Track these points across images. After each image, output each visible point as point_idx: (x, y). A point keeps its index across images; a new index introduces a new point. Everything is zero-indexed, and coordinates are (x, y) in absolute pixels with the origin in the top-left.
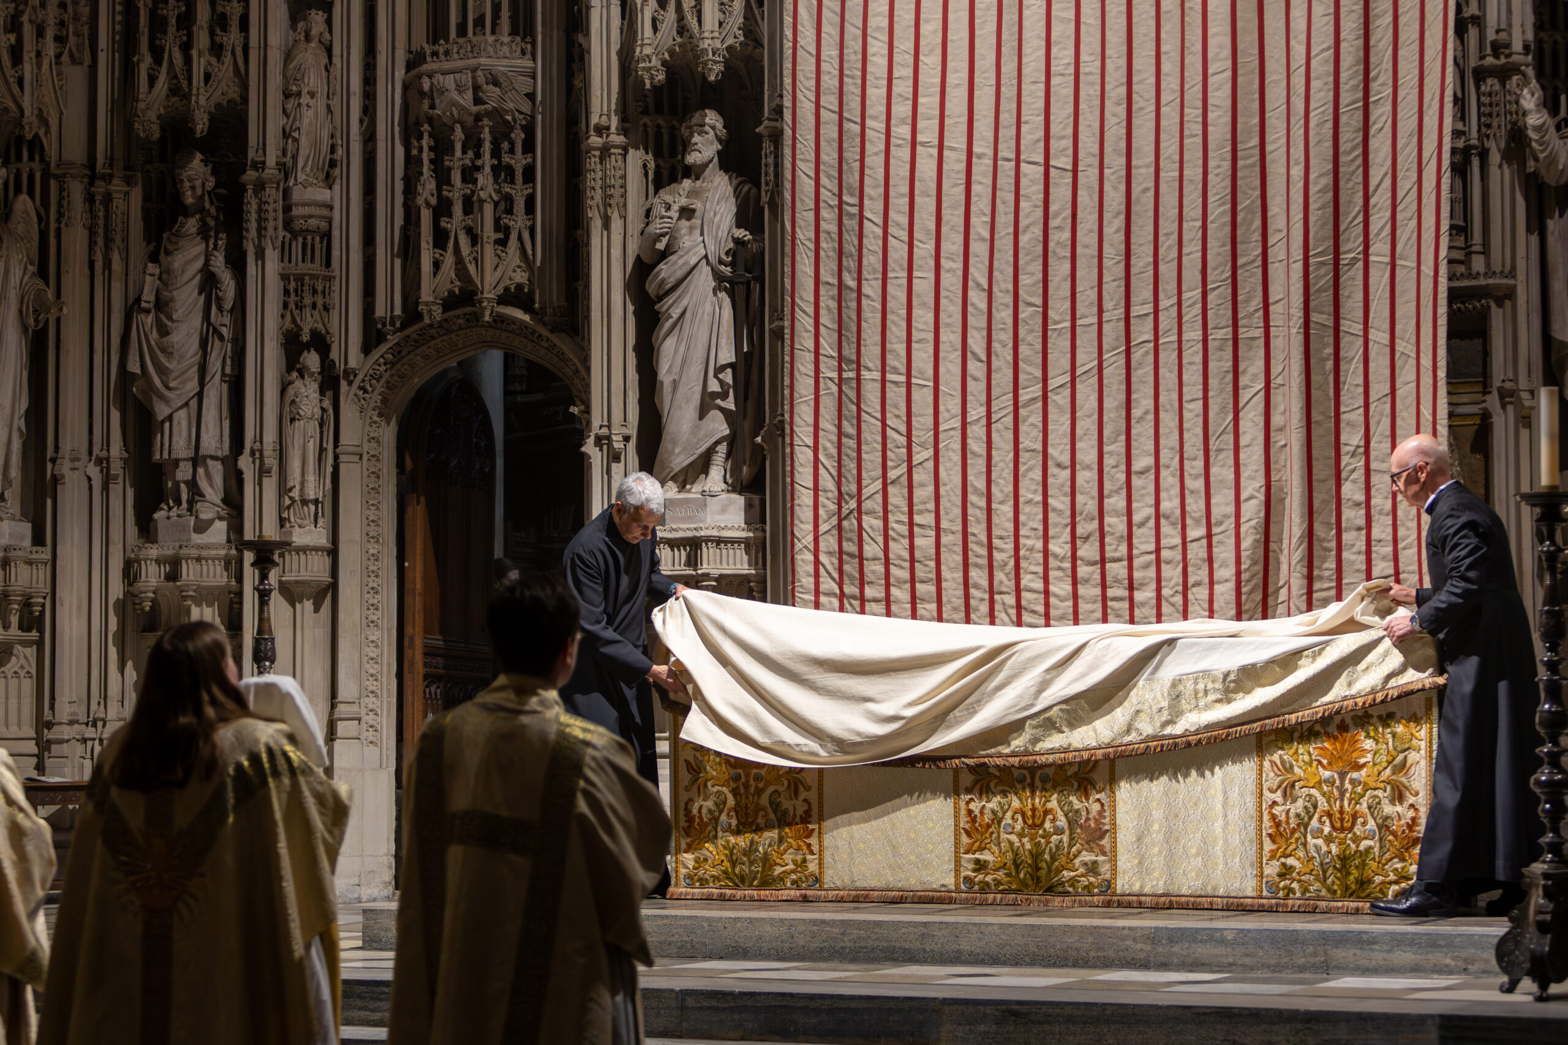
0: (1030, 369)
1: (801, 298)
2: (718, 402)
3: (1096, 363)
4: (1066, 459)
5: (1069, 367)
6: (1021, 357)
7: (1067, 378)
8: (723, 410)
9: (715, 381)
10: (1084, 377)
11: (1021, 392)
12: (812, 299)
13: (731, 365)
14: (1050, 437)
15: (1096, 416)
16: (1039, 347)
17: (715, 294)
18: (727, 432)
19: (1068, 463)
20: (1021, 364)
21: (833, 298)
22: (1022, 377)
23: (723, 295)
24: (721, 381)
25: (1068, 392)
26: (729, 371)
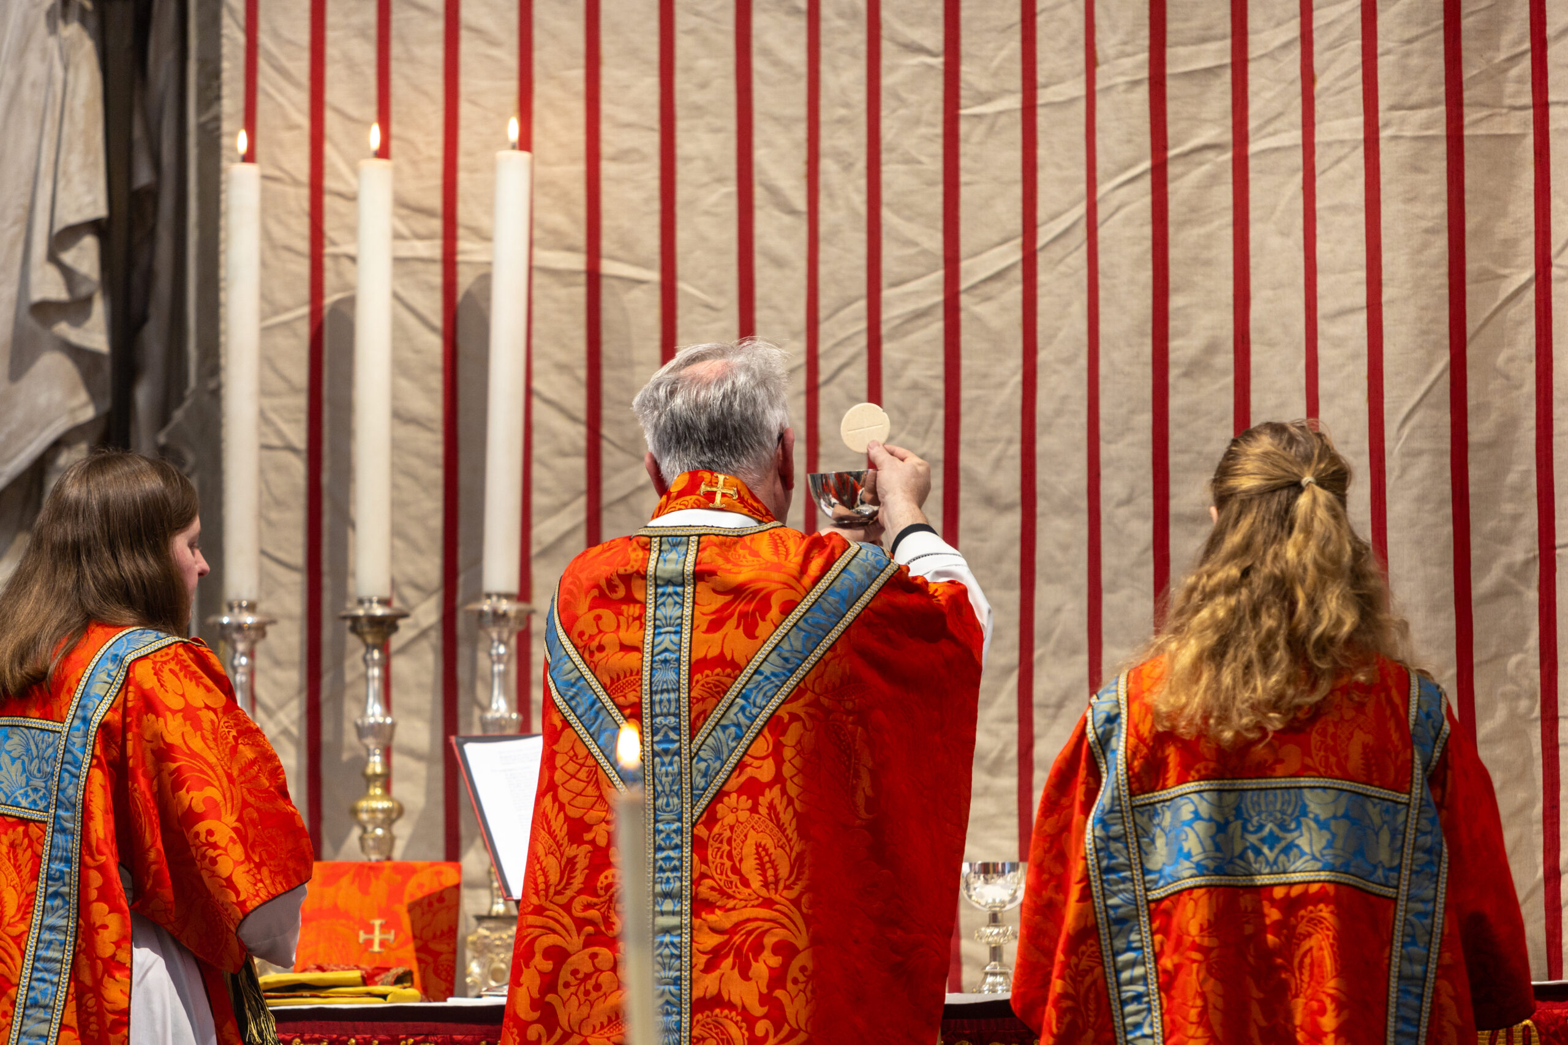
0: (910, 230)
1: (276, 35)
2: (63, 329)
3: (1081, 209)
4: (1009, 482)
5: (1015, 222)
6: (886, 195)
7: (1013, 254)
8: (77, 353)
9: (52, 273)
10: (1057, 251)
11: (886, 293)
12: (304, 36)
13: (95, 227)
14: (966, 421)
15: (1083, 361)
16: (935, 167)
17: (53, 30)
18: (88, 413)
19: (1015, 495)
20: (886, 214)
21: (362, 34)
22: (889, 252)
23: (72, 30)
24: (69, 274)
25: (1015, 293)
26: (89, 243)
